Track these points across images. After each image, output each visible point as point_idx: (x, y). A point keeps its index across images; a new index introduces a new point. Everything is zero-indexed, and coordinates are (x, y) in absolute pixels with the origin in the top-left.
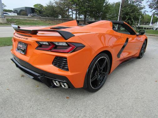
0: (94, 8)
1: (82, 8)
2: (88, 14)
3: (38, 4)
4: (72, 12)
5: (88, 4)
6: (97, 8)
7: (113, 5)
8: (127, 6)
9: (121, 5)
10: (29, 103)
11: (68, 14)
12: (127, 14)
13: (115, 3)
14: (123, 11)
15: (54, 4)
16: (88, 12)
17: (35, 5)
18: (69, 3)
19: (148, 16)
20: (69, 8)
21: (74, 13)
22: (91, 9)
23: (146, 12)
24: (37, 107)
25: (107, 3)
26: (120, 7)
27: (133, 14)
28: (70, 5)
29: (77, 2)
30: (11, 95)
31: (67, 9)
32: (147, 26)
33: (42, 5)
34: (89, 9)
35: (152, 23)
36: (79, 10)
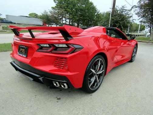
0: (86, 17)
1: (75, 17)
2: (81, 23)
3: (33, 13)
4: (66, 20)
5: (81, 13)
6: (89, 17)
7: (104, 14)
8: (117, 15)
9: (111, 14)
10: (29, 103)
11: (61, 22)
12: (117, 22)
13: (106, 12)
14: (113, 19)
15: (49, 13)
16: (80, 21)
17: (30, 14)
18: (63, 12)
19: (136, 24)
20: (63, 17)
21: (67, 22)
22: (83, 18)
23: (134, 20)
24: (37, 106)
25: (98, 13)
26: (111, 15)
27: (122, 22)
28: (63, 14)
29: (70, 11)
30: (11, 96)
31: (61, 17)
32: (135, 34)
33: (36, 14)
34: (82, 18)
35: (140, 31)
36: (72, 19)
